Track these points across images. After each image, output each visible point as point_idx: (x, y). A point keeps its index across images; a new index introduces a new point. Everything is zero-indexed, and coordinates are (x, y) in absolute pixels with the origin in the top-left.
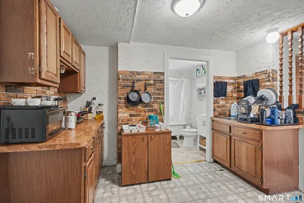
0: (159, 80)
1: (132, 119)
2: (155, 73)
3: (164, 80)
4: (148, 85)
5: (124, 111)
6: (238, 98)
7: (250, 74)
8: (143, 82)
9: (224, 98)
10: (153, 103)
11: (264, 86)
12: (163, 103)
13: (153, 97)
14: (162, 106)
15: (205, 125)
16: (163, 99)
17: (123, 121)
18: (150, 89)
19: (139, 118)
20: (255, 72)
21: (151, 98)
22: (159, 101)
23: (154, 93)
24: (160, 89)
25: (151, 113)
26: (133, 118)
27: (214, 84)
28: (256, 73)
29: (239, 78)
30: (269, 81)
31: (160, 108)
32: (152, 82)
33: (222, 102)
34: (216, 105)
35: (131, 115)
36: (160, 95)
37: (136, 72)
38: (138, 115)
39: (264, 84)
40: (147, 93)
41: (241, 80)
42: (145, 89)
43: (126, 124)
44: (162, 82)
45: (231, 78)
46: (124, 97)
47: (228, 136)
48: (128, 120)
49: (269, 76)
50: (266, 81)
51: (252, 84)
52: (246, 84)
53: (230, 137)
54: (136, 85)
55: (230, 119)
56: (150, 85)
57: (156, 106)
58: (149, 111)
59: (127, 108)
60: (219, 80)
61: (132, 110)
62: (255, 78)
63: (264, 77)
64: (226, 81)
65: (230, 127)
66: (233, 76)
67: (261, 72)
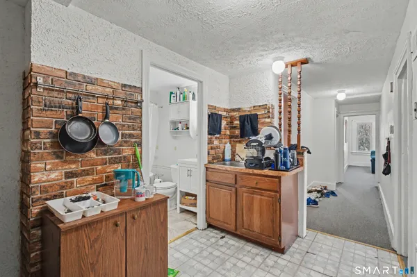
0: (131, 100)
1: (72, 183)
2: (124, 86)
3: (141, 102)
4: (112, 108)
5: (48, 167)
6: (231, 137)
7: (246, 107)
8: (100, 100)
9: (218, 136)
10: (120, 146)
11: (263, 123)
12: (140, 145)
13: (120, 132)
14: (138, 150)
15: (191, 176)
16: (140, 136)
17: (47, 192)
18: (114, 117)
19: (89, 178)
20: (253, 105)
21: (118, 134)
22: (133, 140)
23: (124, 126)
24: (134, 119)
25: (116, 166)
26: (75, 179)
27: (209, 116)
28: (254, 107)
29: (233, 110)
30: (269, 117)
31: (135, 154)
32: (118, 102)
33: (216, 142)
34: (210, 145)
35: (69, 175)
36: (134, 130)
37: (84, 77)
38: (87, 173)
39: (263, 120)
40: (110, 124)
41: (235, 114)
42: (106, 117)
43: (55, 197)
44: (138, 104)
45: (225, 110)
46: (51, 133)
47: (234, 189)
48: (63, 187)
49: (269, 112)
50: (266, 118)
51: (250, 119)
52: (243, 119)
53: (236, 189)
54: (84, 105)
55: (224, 164)
56: (117, 109)
57: (127, 152)
58: (113, 161)
59: (58, 157)
60: (214, 111)
61: (74, 162)
62: (253, 113)
63: (263, 112)
64: (220, 113)
65: (236, 175)
66: (226, 107)
67: (260, 106)
